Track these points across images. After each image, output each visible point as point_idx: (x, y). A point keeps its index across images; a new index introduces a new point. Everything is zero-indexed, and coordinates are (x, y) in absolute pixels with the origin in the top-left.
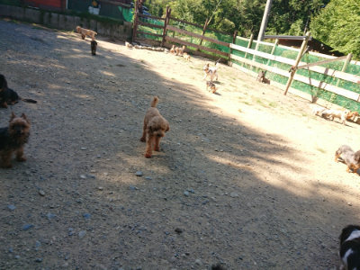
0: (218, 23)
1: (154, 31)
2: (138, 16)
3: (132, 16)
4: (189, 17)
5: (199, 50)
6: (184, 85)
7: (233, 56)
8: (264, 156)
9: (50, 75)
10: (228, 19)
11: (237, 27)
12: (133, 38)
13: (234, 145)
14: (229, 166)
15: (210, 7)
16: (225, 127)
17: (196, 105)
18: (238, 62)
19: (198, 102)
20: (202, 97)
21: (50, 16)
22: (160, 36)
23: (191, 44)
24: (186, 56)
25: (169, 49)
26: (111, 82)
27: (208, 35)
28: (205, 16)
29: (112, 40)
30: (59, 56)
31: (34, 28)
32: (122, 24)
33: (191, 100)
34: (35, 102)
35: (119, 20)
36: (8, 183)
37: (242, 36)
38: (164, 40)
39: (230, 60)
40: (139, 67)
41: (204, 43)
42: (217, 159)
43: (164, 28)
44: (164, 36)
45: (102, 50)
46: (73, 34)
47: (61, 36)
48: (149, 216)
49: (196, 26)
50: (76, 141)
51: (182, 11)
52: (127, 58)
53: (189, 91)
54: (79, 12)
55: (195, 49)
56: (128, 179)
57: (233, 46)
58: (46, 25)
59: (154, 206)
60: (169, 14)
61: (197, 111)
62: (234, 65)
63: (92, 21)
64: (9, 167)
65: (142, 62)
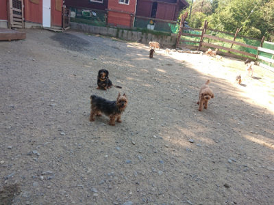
0: (246, 31)
1: (193, 39)
2: (182, 29)
3: (177, 29)
4: (221, 27)
5: (229, 52)
6: (218, 79)
7: (260, 57)
9: (126, 71)
10: (255, 27)
11: (263, 33)
12: (176, 45)
13: (266, 130)
14: (264, 146)
15: (238, 18)
16: (257, 114)
17: (230, 95)
18: (264, 62)
19: (231, 92)
20: (234, 89)
21: (123, 32)
22: (198, 42)
23: (222, 47)
25: (204, 52)
26: (164, 76)
27: (237, 40)
28: (235, 26)
29: (162, 47)
30: (129, 59)
31: (113, 40)
32: (170, 35)
33: (225, 90)
34: (121, 88)
35: (168, 33)
36: (114, 134)
37: (268, 41)
38: (201, 45)
39: (257, 60)
40: (182, 66)
41: (235, 47)
42: (253, 139)
43: (202, 36)
44: (201, 43)
45: (156, 55)
46: (136, 44)
47: (131, 45)
48: (203, 171)
49: (227, 34)
50: (147, 113)
51: (215, 22)
52: (173, 60)
53: (225, 85)
54: (141, 29)
55: (226, 51)
56: (184, 144)
57: (260, 49)
58: (120, 39)
59: (206, 165)
60: (206, 26)
61: (232, 100)
62: (261, 64)
63: (149, 35)
64: (113, 125)
65: (184, 62)
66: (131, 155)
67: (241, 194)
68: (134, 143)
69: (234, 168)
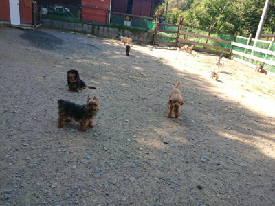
0: (220, 26)
1: (169, 35)
2: (159, 25)
3: (153, 25)
4: (196, 22)
5: (204, 48)
6: (193, 75)
7: (234, 52)
8: (266, 134)
9: (101, 70)
10: (229, 22)
11: (236, 27)
12: (153, 41)
13: (239, 125)
14: (237, 141)
15: (213, 14)
16: (230, 109)
17: (204, 91)
18: (238, 56)
19: (206, 88)
20: (209, 84)
21: (98, 29)
22: (175, 38)
23: (198, 43)
24: (194, 52)
25: (180, 47)
26: (140, 74)
27: (212, 35)
28: (210, 21)
29: (139, 44)
30: (105, 57)
31: (89, 37)
32: (147, 31)
33: (200, 86)
34: (95, 88)
35: (145, 29)
37: (241, 35)
38: (177, 41)
39: (231, 54)
40: (159, 63)
41: (209, 42)
42: (226, 135)
43: (178, 32)
44: (177, 39)
45: (133, 51)
46: (113, 40)
47: (107, 42)
48: (176, 174)
49: (202, 29)
51: (191, 18)
52: (150, 57)
53: (198, 80)
54: (117, 25)
55: (201, 47)
56: (158, 145)
57: (234, 43)
58: (95, 35)
59: (179, 167)
60: (181, 22)
61: (205, 96)
62: (235, 58)
63: (126, 31)
64: (85, 130)
65: (161, 58)
66: (102, 163)
67: (214, 195)
68: (106, 149)
69: (207, 167)
